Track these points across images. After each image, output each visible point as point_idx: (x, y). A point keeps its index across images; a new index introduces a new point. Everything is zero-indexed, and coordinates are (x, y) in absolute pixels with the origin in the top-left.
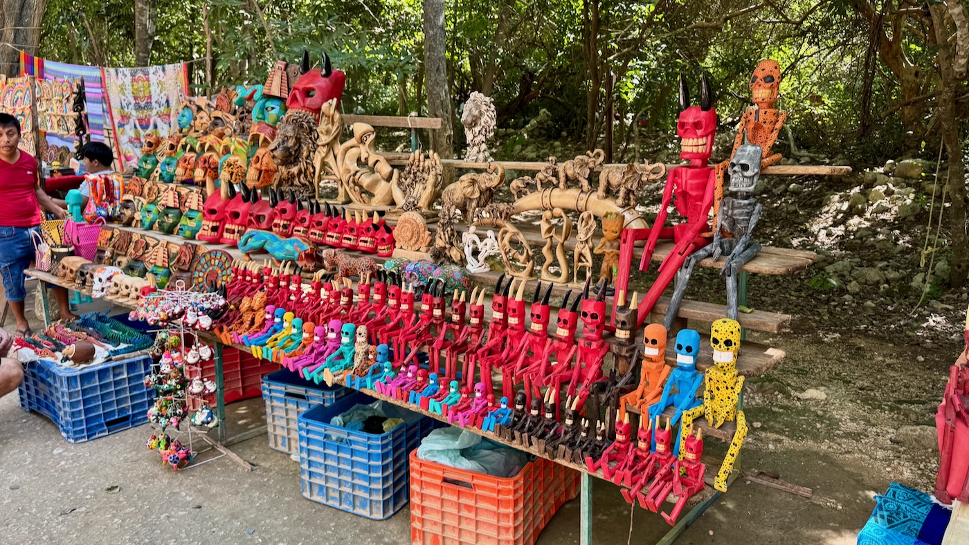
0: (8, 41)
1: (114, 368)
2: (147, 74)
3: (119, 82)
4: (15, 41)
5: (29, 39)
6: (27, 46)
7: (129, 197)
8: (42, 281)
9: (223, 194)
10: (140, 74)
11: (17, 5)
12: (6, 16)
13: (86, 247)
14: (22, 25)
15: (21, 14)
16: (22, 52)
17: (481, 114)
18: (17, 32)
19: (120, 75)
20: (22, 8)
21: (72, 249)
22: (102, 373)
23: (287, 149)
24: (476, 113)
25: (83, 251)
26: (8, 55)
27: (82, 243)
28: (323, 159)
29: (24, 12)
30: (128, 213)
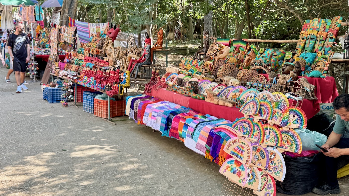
0: (66, 14)
1: (59, 89)
2: (99, 26)
3: (93, 28)
4: (68, 13)
5: (73, 13)
6: (72, 15)
7: (74, 57)
8: (53, 75)
9: (88, 56)
10: (98, 26)
11: (70, 2)
12: (67, 6)
13: (62, 68)
14: (71, 8)
15: (71, 5)
16: (69, 17)
17: (130, 38)
18: (69, 10)
19: (93, 25)
20: (71, 3)
21: (59, 68)
22: (57, 90)
23: (100, 46)
24: (129, 38)
25: (61, 69)
26: (66, 18)
27: (61, 67)
28: (105, 48)
29: (72, 4)
30: (73, 61)
